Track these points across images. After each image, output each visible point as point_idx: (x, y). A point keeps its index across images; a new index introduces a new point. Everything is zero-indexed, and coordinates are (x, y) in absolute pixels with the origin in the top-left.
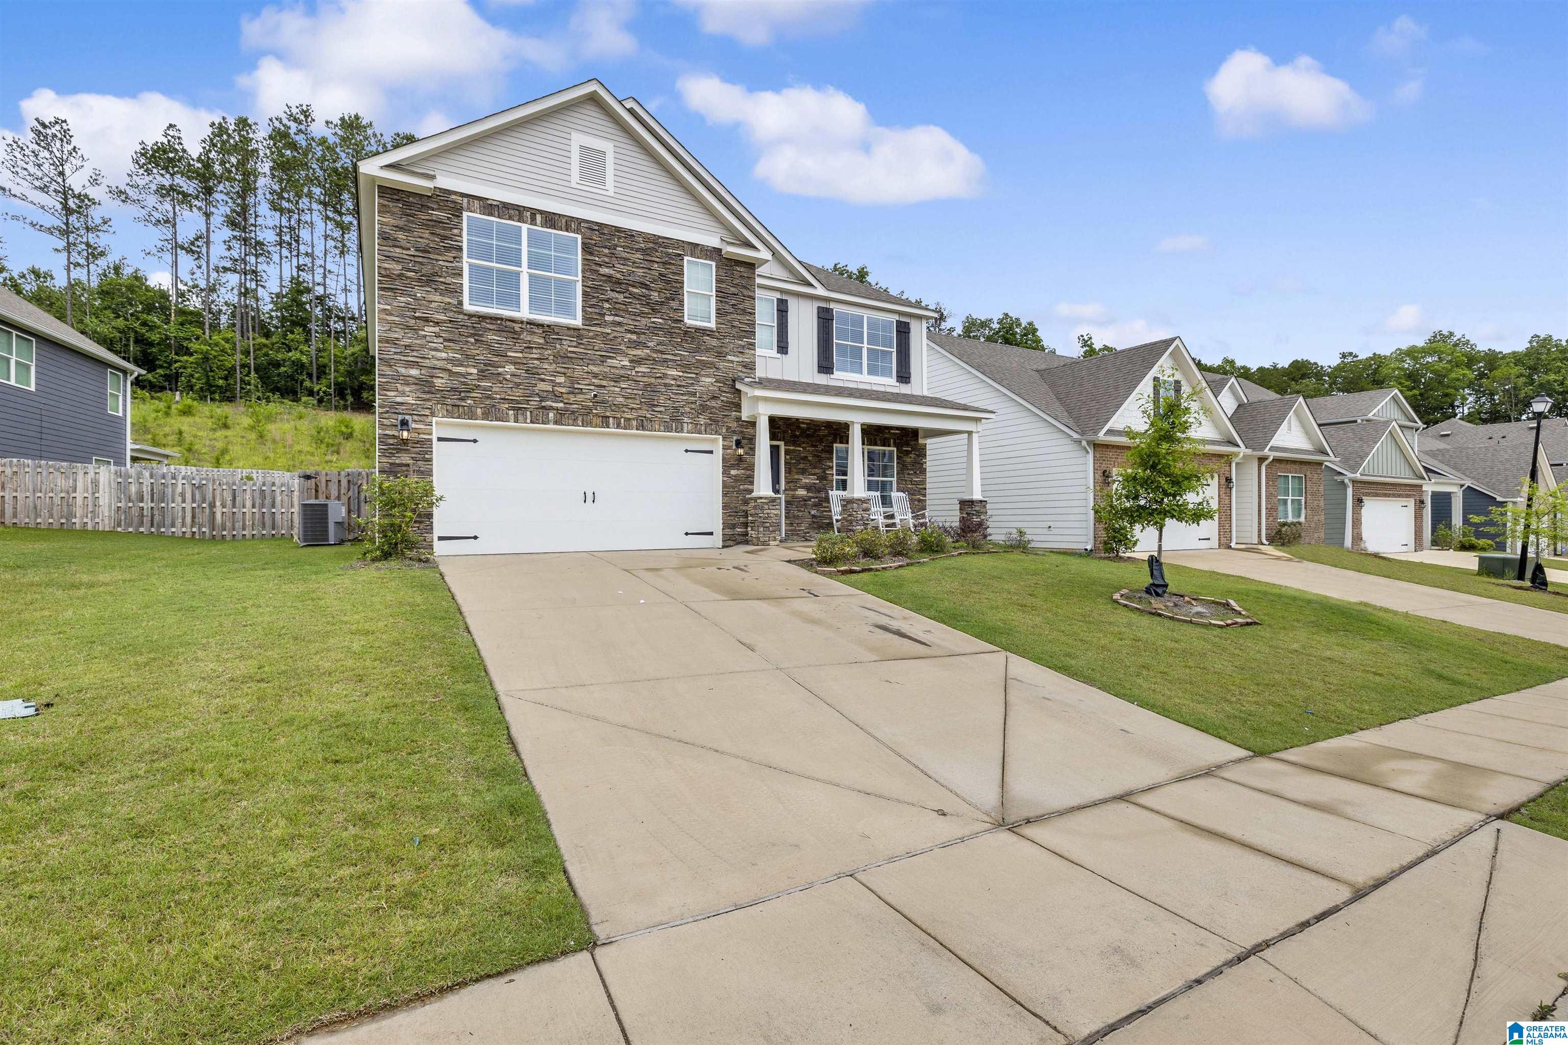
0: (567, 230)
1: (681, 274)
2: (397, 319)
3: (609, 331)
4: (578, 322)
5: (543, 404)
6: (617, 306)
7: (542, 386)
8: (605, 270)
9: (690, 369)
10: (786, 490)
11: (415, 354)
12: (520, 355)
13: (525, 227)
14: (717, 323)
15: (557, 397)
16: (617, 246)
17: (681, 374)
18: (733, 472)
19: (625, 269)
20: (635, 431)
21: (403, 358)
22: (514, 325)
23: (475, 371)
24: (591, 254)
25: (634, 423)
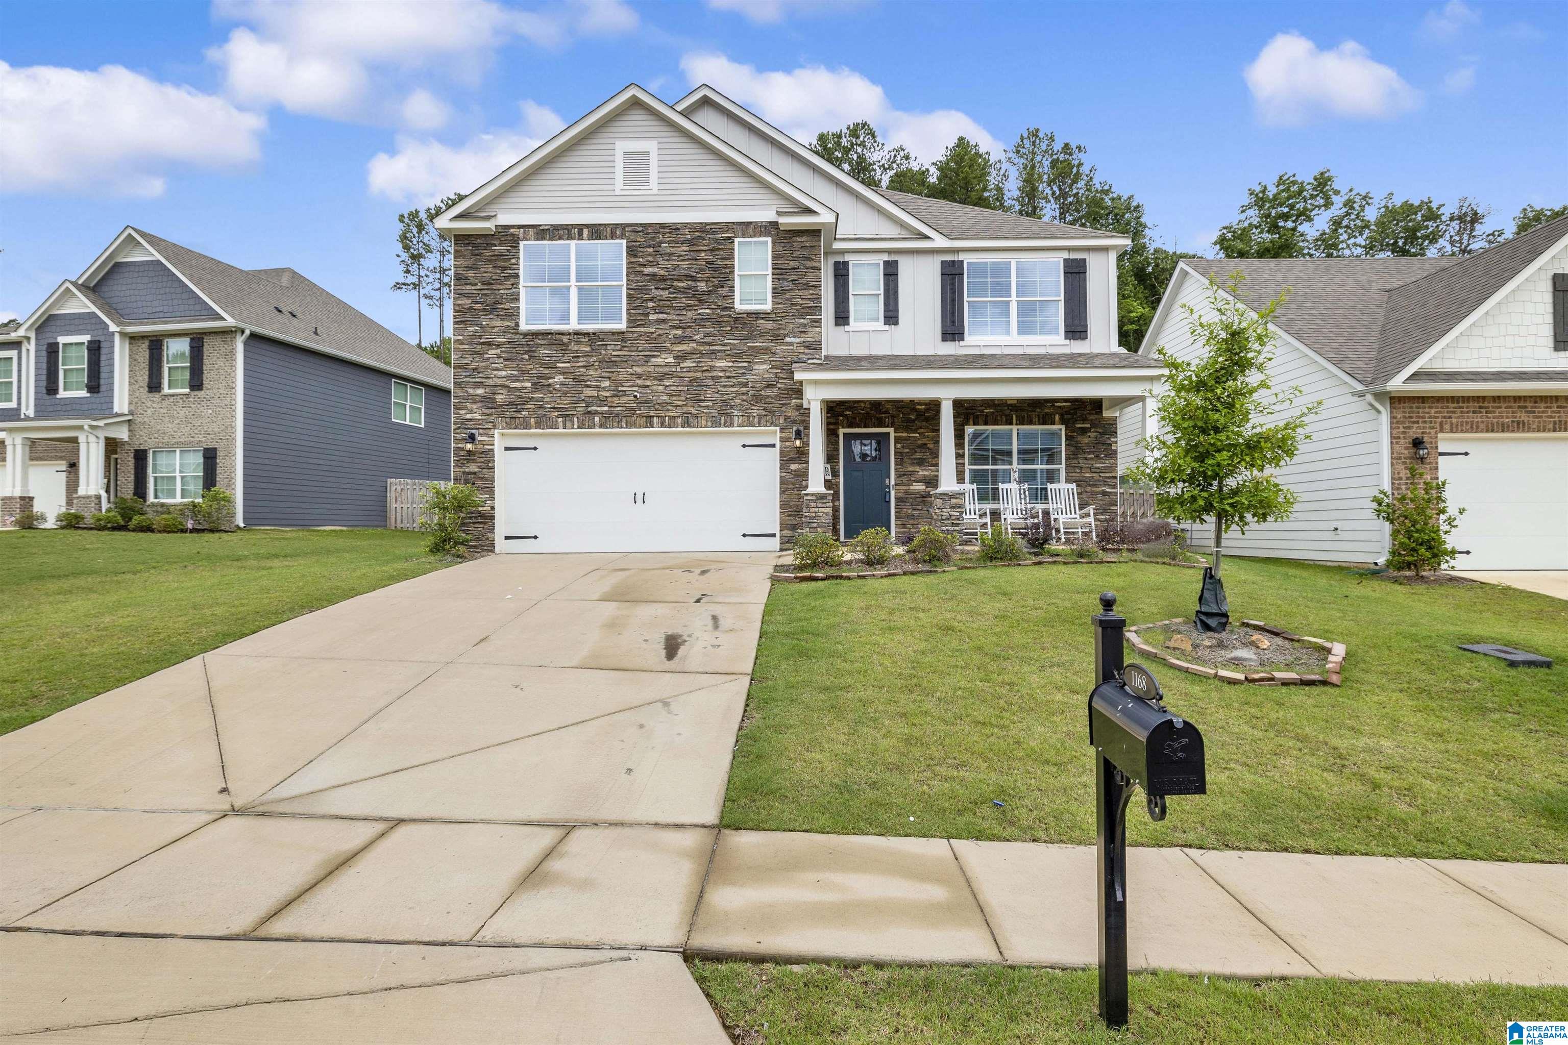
0: (612, 238)
1: (732, 258)
2: (467, 346)
3: (653, 330)
4: (622, 326)
5: (589, 409)
6: (661, 303)
7: (589, 392)
8: (649, 270)
9: (741, 357)
10: (896, 485)
11: (480, 375)
12: (568, 365)
13: (573, 243)
14: (774, 303)
15: (602, 401)
16: (661, 243)
17: (731, 364)
18: (793, 467)
19: (669, 264)
20: (680, 429)
21: (471, 380)
22: (563, 337)
23: (528, 385)
24: (635, 256)
25: (679, 420)
